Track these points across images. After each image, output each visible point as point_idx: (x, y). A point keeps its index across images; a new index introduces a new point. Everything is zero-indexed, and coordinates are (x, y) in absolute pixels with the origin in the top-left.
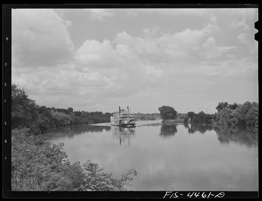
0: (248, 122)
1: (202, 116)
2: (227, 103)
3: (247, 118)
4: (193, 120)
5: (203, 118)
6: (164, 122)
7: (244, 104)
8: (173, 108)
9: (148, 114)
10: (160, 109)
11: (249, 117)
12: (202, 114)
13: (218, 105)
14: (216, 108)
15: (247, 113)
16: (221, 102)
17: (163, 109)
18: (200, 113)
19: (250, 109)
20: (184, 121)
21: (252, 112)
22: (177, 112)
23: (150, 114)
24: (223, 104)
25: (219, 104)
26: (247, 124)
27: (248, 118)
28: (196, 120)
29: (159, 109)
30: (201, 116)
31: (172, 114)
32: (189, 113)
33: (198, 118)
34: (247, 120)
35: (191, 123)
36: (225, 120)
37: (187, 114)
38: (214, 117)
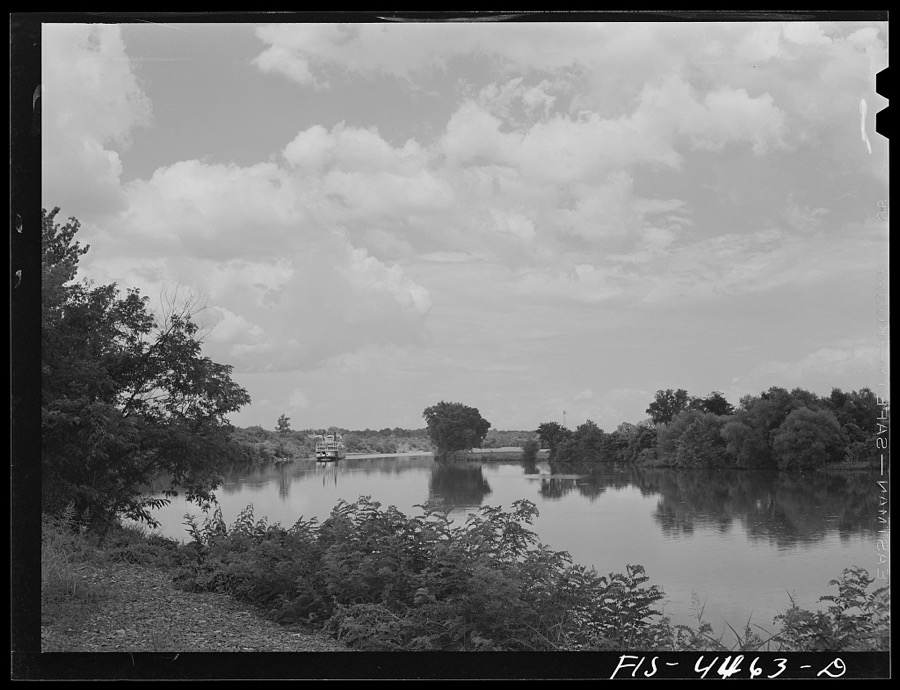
0: (786, 458)
1: (593, 438)
2: (685, 392)
3: (780, 443)
4: (557, 453)
5: (597, 445)
6: (445, 458)
7: (764, 395)
8: (475, 411)
9: (367, 431)
10: (428, 412)
11: (789, 441)
12: (590, 433)
13: (654, 400)
14: (648, 411)
15: (778, 427)
16: (665, 390)
17: (440, 413)
18: (583, 429)
19: (789, 411)
20: (524, 455)
21: (798, 423)
22: (489, 425)
23: (374, 433)
24: (672, 397)
25: (659, 396)
26: (780, 466)
27: (786, 445)
28: (571, 452)
29: (425, 413)
30: (587, 437)
31: (475, 432)
32: (542, 426)
33: (576, 444)
34: (783, 452)
35: (552, 461)
36: (697, 451)
37: (538, 432)
38: (636, 441)
